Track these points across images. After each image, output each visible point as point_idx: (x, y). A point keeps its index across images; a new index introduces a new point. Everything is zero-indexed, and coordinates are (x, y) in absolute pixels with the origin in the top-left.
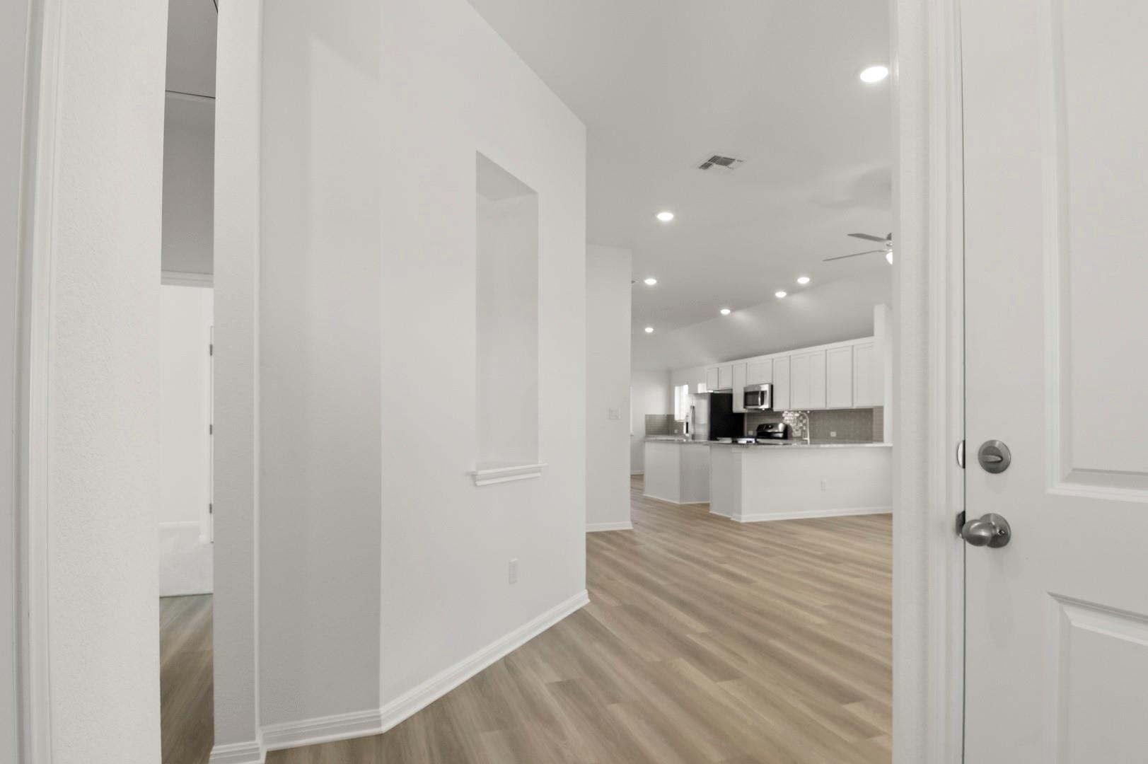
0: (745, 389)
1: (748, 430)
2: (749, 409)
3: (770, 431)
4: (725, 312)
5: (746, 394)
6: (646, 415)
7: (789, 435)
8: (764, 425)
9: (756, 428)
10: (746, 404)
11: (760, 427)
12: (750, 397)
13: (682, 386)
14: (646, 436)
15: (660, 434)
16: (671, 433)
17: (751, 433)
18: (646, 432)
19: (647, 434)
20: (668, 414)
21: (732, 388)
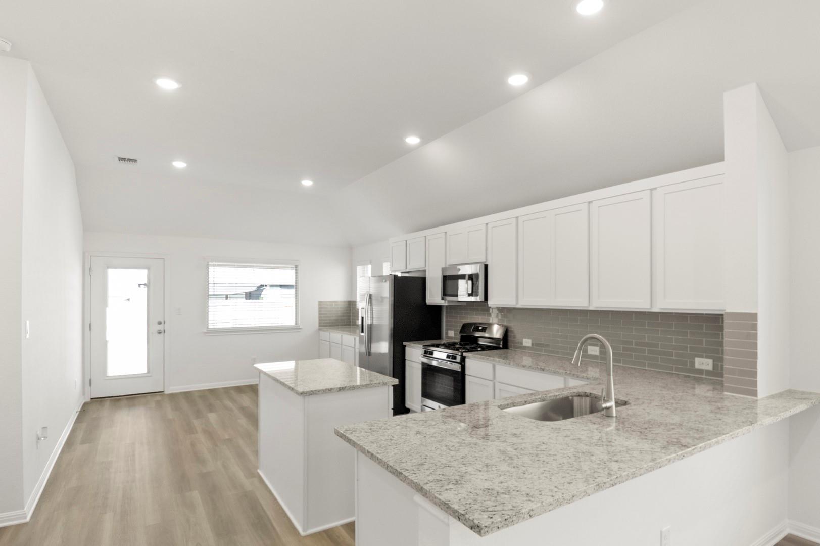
0: (443, 270)
1: (447, 330)
2: (449, 301)
3: (478, 334)
4: (412, 140)
5: (445, 278)
6: (320, 303)
7: (510, 344)
8: (470, 324)
9: (459, 328)
10: (445, 294)
11: (465, 327)
12: (449, 282)
13: (365, 267)
14: (320, 330)
15: (338, 325)
16: (353, 325)
17: (451, 333)
18: (320, 323)
19: (320, 326)
20: (350, 300)
21: (424, 269)
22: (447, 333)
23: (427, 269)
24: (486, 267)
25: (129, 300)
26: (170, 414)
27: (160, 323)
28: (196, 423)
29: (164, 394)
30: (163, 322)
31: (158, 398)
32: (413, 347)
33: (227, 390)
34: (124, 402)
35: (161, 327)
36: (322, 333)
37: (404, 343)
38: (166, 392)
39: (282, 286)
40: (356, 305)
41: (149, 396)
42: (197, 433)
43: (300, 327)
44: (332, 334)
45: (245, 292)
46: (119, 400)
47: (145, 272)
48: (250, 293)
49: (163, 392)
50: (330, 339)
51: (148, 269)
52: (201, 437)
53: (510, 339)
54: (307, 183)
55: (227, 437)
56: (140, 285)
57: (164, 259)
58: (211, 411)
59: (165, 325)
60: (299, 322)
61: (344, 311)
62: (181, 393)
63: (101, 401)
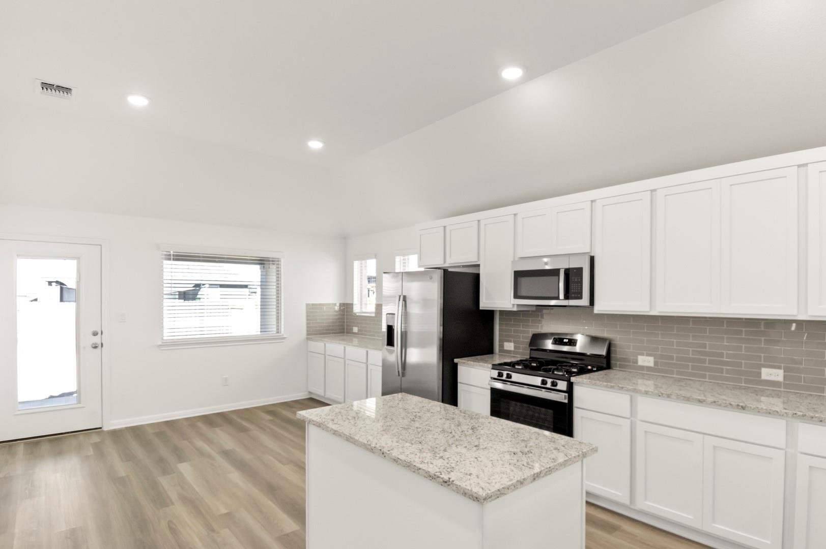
0: (515, 263)
1: (502, 341)
5: (517, 274)
6: (308, 305)
8: (547, 335)
9: (525, 340)
10: (516, 295)
11: (536, 339)
13: (363, 262)
14: (308, 339)
15: (330, 333)
16: (347, 333)
17: (509, 346)
18: (307, 331)
19: (308, 335)
20: (344, 302)
21: (478, 263)
22: (501, 346)
23: (481, 263)
24: (592, 259)
25: (36, 300)
26: (121, 469)
27: (95, 334)
28: (165, 482)
29: (103, 431)
30: (100, 333)
31: (95, 439)
32: (472, 366)
33: (192, 421)
34: (46, 447)
35: (97, 339)
36: (310, 343)
37: (456, 360)
38: (105, 429)
39: (222, 286)
40: (353, 308)
41: (80, 435)
42: (173, 504)
43: (284, 337)
44: (328, 345)
45: (179, 292)
46: (37, 443)
47: (73, 264)
48: (185, 293)
49: (100, 428)
50: (325, 351)
51: (78, 258)
52: (180, 511)
53: (613, 355)
54: (315, 145)
55: (224, 511)
56: (50, 283)
57: (101, 245)
58: (181, 459)
59: (103, 336)
60: (282, 330)
61: (336, 315)
62: (127, 428)
63: (10, 446)
